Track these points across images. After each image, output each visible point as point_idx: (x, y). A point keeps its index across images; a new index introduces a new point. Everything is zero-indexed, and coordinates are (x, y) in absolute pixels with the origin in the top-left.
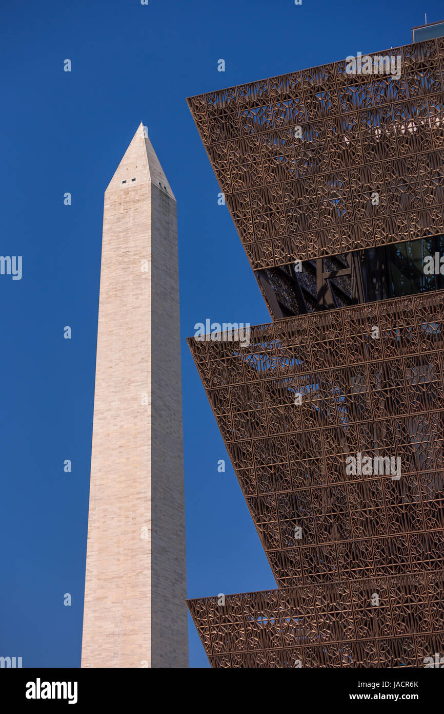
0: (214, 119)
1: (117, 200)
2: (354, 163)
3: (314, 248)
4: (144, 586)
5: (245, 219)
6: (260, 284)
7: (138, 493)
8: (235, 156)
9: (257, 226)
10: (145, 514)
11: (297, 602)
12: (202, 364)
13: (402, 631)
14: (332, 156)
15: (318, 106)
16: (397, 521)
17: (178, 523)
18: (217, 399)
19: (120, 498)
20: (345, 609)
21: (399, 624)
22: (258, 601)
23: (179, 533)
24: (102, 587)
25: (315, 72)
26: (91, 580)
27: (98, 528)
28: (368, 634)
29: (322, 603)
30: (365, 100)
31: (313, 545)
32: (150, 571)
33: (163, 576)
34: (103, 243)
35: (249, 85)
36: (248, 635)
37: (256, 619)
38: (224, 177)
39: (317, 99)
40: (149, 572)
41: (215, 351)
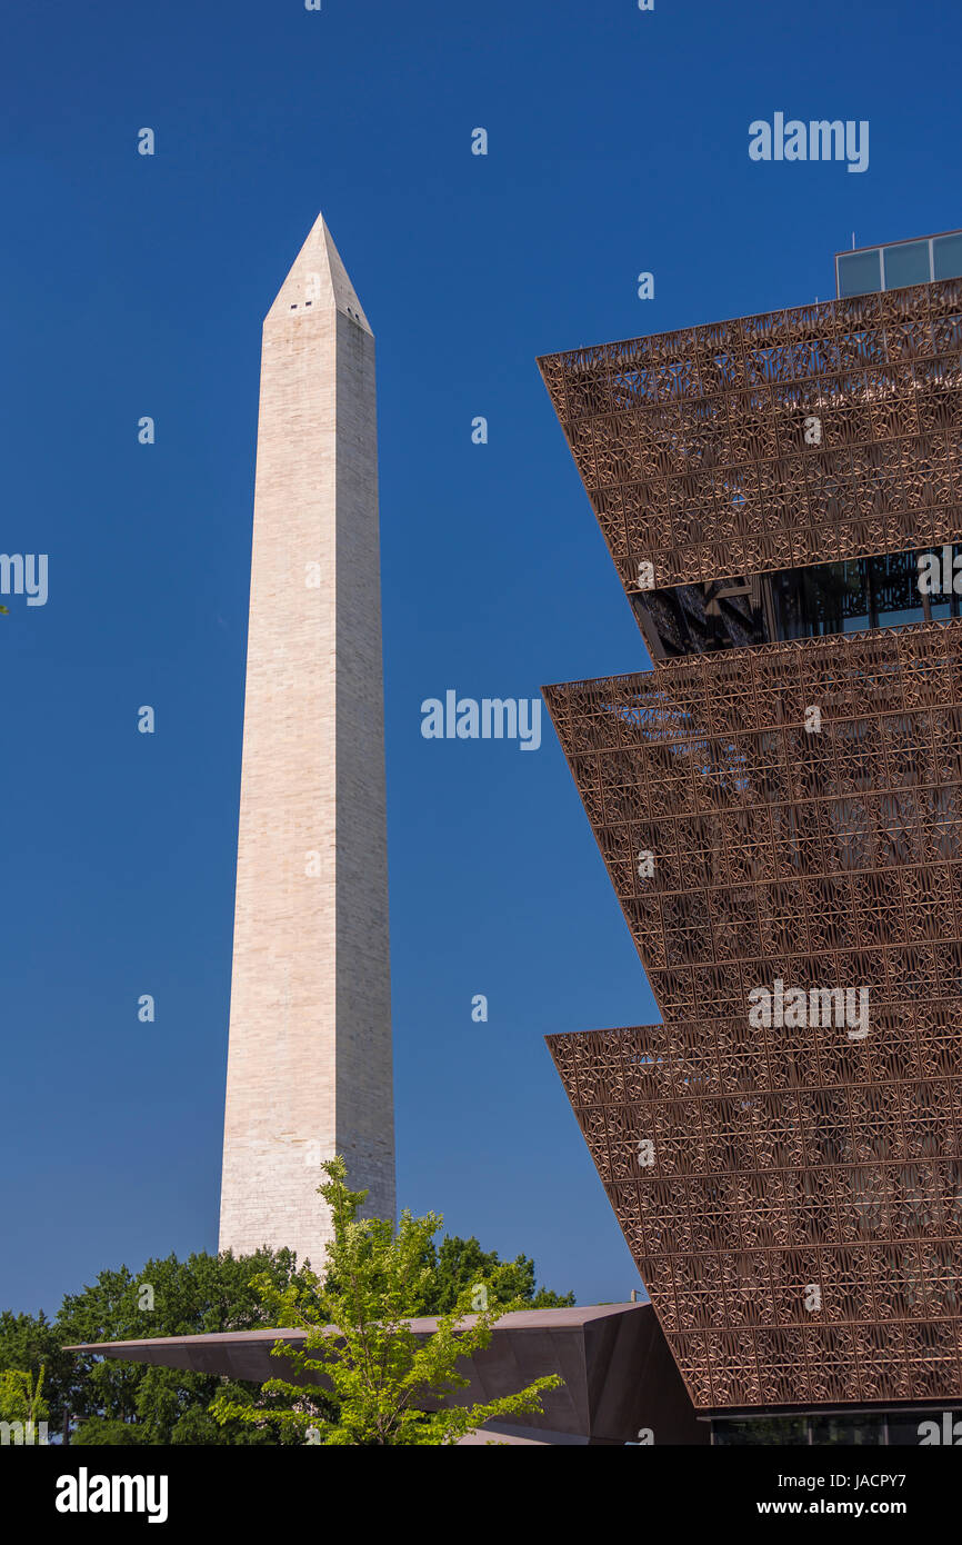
0: (575, 387)
1: (283, 335)
2: (764, 455)
3: (710, 566)
4: (325, 931)
5: (616, 524)
6: (635, 610)
7: (315, 790)
8: (603, 439)
9: (632, 535)
10: (326, 822)
11: (693, 1040)
12: (561, 722)
13: (829, 1081)
14: (735, 444)
15: (717, 376)
16: (822, 934)
17: (377, 836)
18: (581, 768)
19: (289, 796)
20: (756, 1050)
21: (827, 1072)
22: (641, 1038)
23: (379, 850)
24: (261, 933)
25: (713, 329)
26: (243, 922)
27: (254, 841)
28: (786, 1084)
29: (726, 1043)
30: (781, 371)
31: (709, 964)
32: (335, 909)
33: (353, 916)
34: (261, 402)
35: (623, 344)
36: (628, 1083)
37: (638, 1061)
38: (587, 466)
39: (715, 366)
40: (332, 911)
41: (578, 704)
